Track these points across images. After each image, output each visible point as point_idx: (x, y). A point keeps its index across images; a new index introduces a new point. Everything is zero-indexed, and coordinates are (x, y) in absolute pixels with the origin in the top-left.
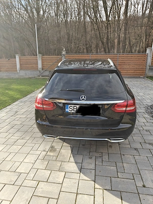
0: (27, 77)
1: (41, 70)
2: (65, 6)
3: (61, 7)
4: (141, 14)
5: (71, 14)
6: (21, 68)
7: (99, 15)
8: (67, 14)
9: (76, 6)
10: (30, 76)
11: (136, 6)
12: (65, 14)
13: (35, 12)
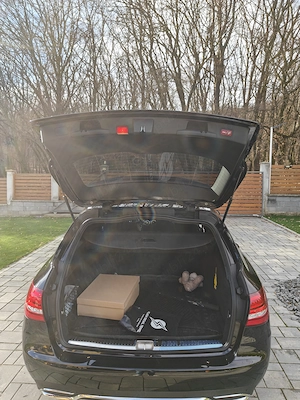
0: (27, 213)
1: (57, 200)
2: (109, 88)
3: (102, 89)
4: (242, 104)
5: (120, 100)
6: (15, 197)
7: (169, 103)
8: (113, 100)
9: (129, 88)
10: (34, 213)
11: (233, 92)
12: (109, 100)
13: (53, 94)
